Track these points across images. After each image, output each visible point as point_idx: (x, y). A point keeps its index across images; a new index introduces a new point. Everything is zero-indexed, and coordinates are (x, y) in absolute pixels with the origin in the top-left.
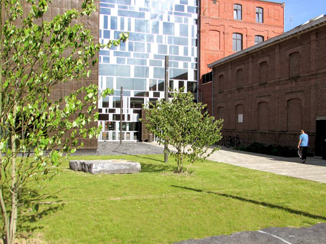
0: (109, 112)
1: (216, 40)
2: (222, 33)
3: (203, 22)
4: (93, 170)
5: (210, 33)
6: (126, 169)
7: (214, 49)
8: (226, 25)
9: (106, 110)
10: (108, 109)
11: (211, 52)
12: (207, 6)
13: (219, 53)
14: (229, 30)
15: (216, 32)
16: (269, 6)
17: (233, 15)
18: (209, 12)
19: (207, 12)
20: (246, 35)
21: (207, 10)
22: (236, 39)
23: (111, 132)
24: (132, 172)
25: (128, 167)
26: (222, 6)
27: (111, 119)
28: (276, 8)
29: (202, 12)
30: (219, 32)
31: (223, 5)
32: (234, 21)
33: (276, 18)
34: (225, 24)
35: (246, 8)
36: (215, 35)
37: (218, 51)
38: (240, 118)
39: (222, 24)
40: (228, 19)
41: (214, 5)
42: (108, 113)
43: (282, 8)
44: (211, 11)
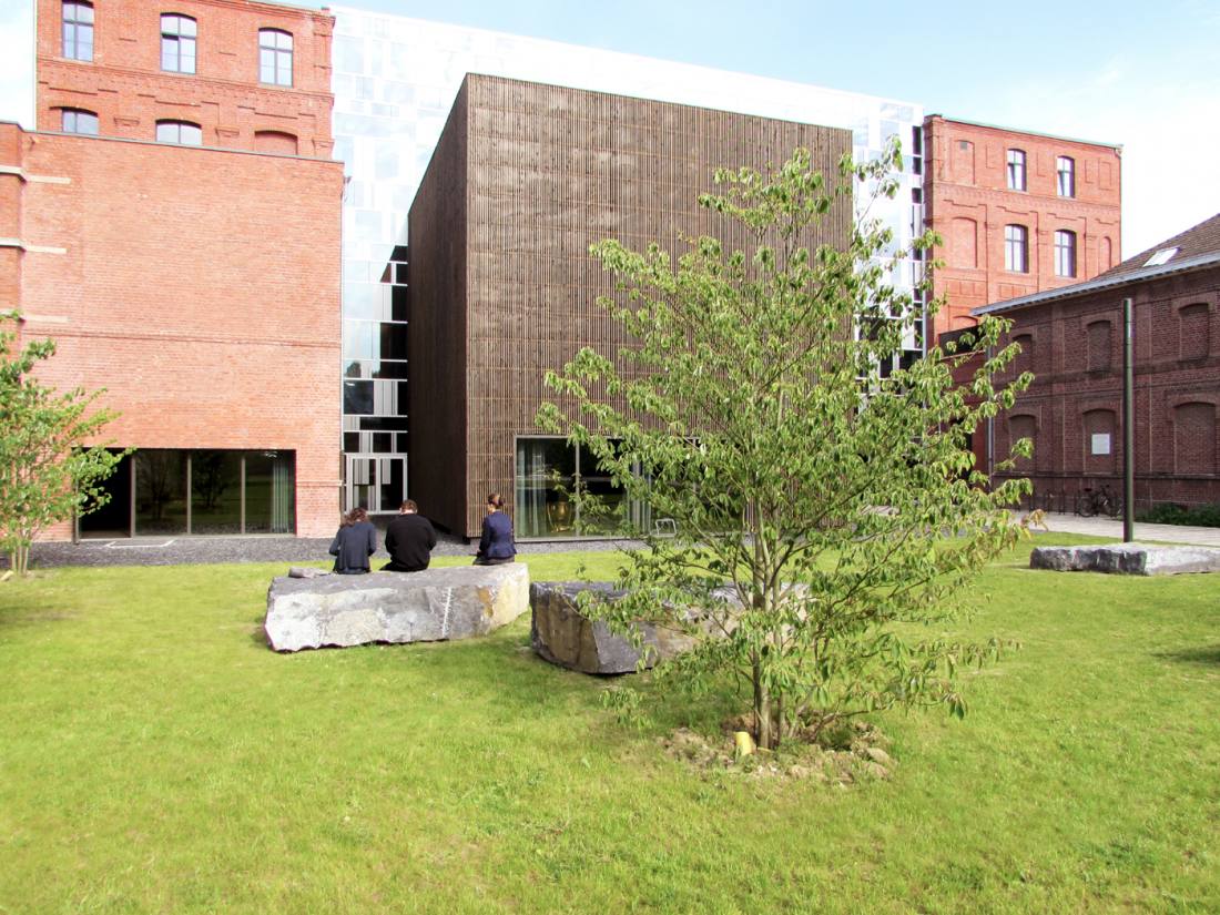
1: (967, 241)
2: (981, 226)
3: (939, 195)
4: (1147, 566)
5: (954, 226)
6: (1201, 563)
7: (964, 268)
8: (992, 205)
11: (956, 275)
12: (946, 155)
13: (976, 277)
14: (997, 217)
15: (967, 221)
16: (1088, 154)
17: (1005, 180)
18: (951, 169)
19: (946, 171)
20: (1037, 230)
21: (946, 167)
22: (1012, 241)
24: (1211, 568)
25: (1205, 559)
26: (981, 156)
28: (1103, 159)
29: (936, 171)
30: (975, 222)
31: (984, 151)
32: (1007, 193)
33: (1103, 184)
34: (988, 203)
35: (1034, 158)
36: (965, 231)
37: (973, 272)
38: (1101, 444)
39: (982, 201)
40: (995, 188)
41: (963, 151)
43: (1117, 160)
44: (956, 167)
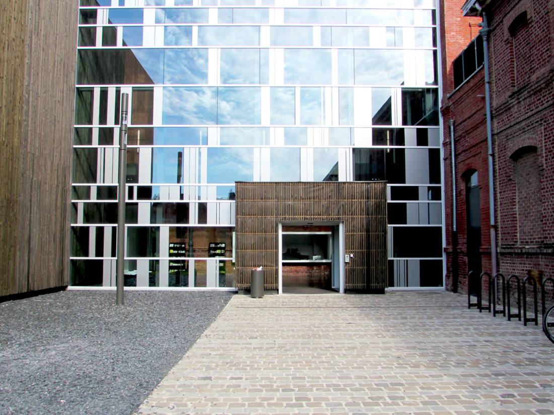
0: (139, 197)
9: (131, 189)
10: (135, 185)
23: (143, 262)
27: (144, 220)
42: (135, 200)
